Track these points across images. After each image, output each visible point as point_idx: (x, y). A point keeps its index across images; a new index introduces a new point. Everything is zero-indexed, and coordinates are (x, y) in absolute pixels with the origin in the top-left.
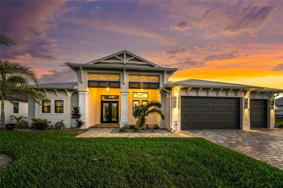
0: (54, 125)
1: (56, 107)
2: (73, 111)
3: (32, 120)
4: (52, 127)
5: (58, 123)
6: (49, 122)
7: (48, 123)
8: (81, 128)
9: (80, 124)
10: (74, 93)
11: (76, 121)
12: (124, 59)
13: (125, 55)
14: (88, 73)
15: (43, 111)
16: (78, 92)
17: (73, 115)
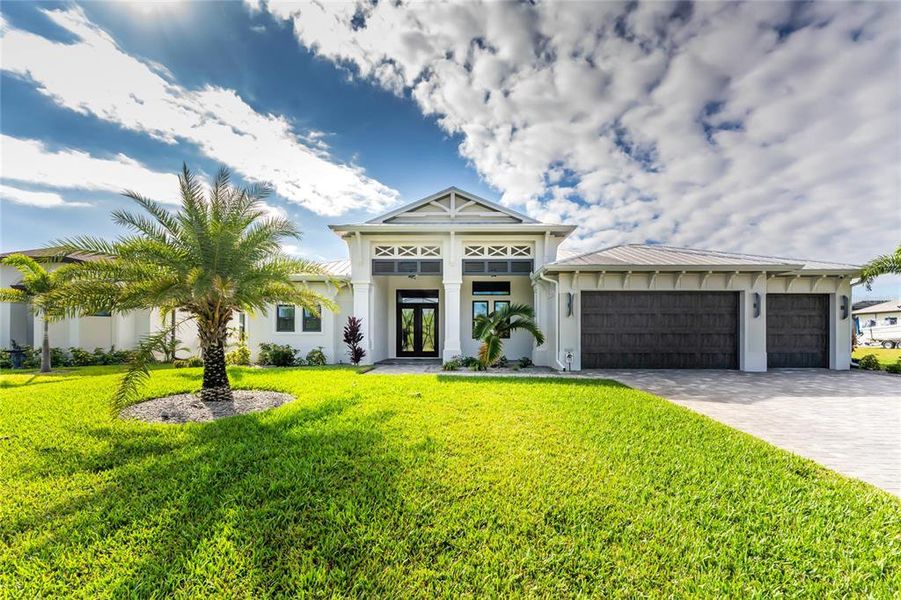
0: (305, 358)
1: (305, 320)
2: (348, 327)
4: (301, 361)
5: (313, 352)
6: (295, 351)
7: (294, 353)
8: (360, 363)
9: (358, 355)
10: (342, 288)
11: (351, 347)
12: (450, 207)
13: (453, 197)
14: (372, 242)
15: (280, 328)
16: (352, 285)
17: (346, 335)
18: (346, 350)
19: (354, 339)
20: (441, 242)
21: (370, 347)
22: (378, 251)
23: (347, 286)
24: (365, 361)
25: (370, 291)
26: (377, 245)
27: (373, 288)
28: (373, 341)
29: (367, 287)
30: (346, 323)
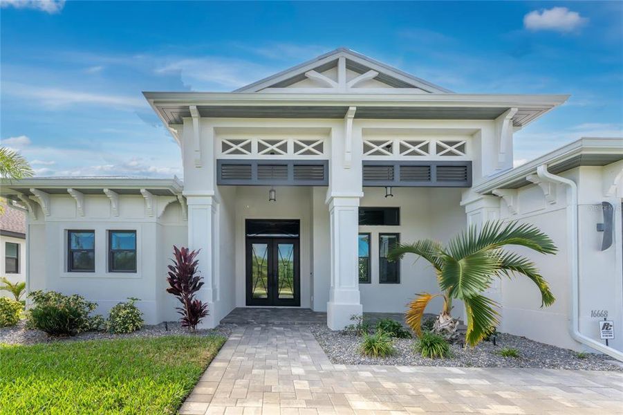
0: (105, 316)
1: (112, 254)
2: (174, 265)
3: (32, 297)
4: (98, 324)
5: (119, 308)
6: (89, 305)
7: (87, 309)
8: (199, 327)
9: (195, 313)
10: (170, 203)
11: (182, 301)
12: (336, 80)
13: (342, 65)
14: (218, 131)
15: (71, 267)
16: (185, 198)
17: (171, 280)
18: (174, 307)
19: (186, 289)
20: (328, 132)
21: (214, 298)
22: (225, 147)
23: (177, 202)
24: (206, 323)
25: (213, 207)
26: (225, 138)
27: (218, 206)
28: (218, 287)
29: (210, 200)
30: (172, 260)
